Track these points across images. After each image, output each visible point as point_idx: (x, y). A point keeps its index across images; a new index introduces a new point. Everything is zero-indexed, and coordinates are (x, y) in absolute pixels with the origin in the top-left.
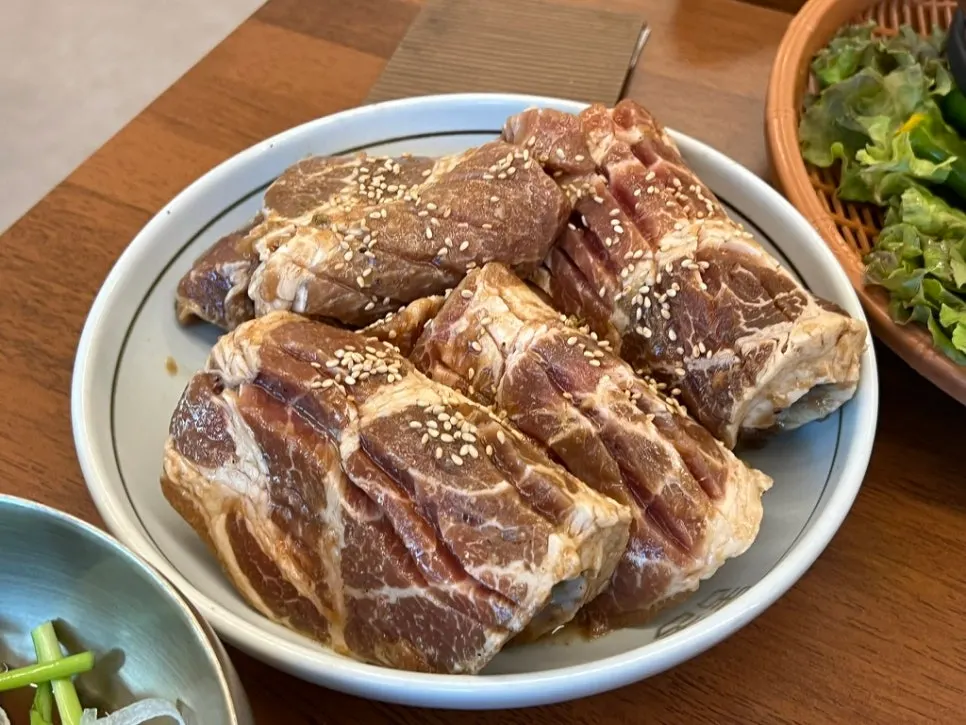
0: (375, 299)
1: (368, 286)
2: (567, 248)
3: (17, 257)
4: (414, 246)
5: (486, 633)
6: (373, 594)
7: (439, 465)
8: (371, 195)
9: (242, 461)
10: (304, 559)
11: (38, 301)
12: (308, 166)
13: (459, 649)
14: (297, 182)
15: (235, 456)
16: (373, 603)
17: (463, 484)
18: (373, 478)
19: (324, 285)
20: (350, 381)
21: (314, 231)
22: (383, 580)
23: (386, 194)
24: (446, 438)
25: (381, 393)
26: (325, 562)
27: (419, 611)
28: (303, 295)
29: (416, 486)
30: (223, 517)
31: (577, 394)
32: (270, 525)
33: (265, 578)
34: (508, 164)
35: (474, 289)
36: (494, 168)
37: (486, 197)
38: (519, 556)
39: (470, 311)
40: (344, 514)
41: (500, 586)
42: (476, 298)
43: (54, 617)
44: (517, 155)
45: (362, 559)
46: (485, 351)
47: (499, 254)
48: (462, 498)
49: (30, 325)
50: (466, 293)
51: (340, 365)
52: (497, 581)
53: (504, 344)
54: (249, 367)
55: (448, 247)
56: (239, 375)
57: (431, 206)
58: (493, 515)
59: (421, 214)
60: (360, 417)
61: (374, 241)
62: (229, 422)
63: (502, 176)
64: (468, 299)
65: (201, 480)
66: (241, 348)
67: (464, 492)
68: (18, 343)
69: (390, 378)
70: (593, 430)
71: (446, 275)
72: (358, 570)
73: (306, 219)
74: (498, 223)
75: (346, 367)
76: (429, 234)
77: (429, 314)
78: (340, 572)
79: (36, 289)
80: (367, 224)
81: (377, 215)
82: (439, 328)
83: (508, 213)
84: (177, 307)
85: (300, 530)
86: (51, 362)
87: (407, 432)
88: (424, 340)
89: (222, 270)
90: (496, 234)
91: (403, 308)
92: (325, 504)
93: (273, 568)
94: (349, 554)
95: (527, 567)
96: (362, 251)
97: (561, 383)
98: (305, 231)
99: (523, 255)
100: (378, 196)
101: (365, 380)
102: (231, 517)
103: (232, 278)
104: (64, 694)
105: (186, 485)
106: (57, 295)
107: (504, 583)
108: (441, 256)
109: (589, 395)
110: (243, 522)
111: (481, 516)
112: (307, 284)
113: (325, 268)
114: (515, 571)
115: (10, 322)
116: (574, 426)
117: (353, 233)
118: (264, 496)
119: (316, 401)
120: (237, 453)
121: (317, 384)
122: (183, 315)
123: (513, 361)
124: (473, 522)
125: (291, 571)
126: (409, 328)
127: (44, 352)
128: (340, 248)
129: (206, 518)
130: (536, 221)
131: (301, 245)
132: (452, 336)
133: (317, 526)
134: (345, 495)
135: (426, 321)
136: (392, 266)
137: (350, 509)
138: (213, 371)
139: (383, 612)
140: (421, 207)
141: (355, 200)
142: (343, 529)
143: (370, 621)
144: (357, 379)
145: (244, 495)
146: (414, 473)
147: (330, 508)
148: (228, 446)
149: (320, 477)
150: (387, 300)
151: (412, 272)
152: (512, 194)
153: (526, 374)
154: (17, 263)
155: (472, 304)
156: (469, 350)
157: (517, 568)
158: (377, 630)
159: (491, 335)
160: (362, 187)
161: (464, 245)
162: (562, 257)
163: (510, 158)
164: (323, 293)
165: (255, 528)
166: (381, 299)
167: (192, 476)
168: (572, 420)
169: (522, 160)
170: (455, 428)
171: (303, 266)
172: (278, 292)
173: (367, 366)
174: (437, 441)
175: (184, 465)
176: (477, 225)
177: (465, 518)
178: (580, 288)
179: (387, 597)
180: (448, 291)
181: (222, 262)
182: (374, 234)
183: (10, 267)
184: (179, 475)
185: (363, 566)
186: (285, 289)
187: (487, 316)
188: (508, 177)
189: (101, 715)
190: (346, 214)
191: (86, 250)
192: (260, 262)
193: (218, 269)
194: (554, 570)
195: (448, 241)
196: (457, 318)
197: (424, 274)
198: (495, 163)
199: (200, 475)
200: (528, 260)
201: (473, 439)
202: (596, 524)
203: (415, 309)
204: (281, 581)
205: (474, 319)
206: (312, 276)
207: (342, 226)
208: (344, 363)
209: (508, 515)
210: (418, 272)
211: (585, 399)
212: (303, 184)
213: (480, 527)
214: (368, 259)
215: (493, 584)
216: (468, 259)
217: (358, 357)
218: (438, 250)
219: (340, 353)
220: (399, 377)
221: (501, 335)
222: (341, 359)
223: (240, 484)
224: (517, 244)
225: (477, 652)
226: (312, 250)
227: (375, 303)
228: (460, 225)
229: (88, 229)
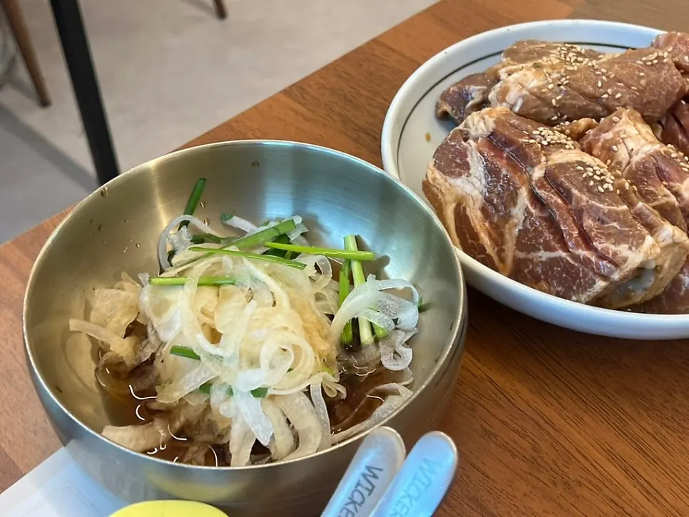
0: (559, 114)
1: (557, 106)
2: (677, 114)
3: (345, 72)
4: (590, 89)
5: (597, 280)
6: (532, 255)
7: (590, 190)
8: (568, 59)
9: (472, 176)
10: (494, 235)
11: (354, 97)
12: (531, 42)
13: (578, 288)
14: (524, 48)
15: (468, 173)
16: (531, 261)
17: (602, 201)
18: (550, 191)
19: (533, 99)
20: (545, 143)
21: (534, 70)
22: (541, 247)
23: (576, 61)
24: (598, 178)
25: (561, 152)
26: (507, 236)
27: (559, 266)
28: (520, 103)
29: (574, 199)
30: (454, 205)
31: (671, 183)
32: (479, 214)
33: (470, 241)
34: (654, 58)
35: (620, 119)
36: (644, 59)
37: (637, 72)
38: (626, 242)
39: (616, 129)
40: (527, 210)
41: (612, 255)
42: (621, 123)
43: (356, 234)
44: (660, 54)
45: (531, 236)
46: (620, 151)
47: (637, 106)
48: (599, 209)
49: (347, 107)
50: (615, 119)
51: (540, 135)
52: (611, 252)
53: (632, 150)
54: (487, 129)
55: (609, 94)
56: (480, 131)
57: (604, 70)
58: (615, 221)
59: (597, 73)
60: (547, 161)
61: (567, 81)
62: (469, 156)
63: (649, 63)
64: (616, 123)
65: (447, 184)
66: (484, 119)
67: (601, 206)
68: (340, 115)
69: (567, 147)
70: (677, 203)
71: (603, 111)
72: (527, 241)
73: (530, 64)
74: (641, 88)
75: (543, 136)
76: (600, 84)
77: (589, 127)
78: (514, 242)
79: (353, 91)
80: (564, 72)
81: (572, 68)
82: (595, 135)
83: (648, 84)
84: (437, 106)
85: (496, 218)
86: (357, 128)
87: (574, 171)
88: (584, 140)
89: (468, 89)
90: (638, 94)
91: (575, 121)
92: (515, 204)
93: (475, 236)
94: (524, 232)
95: (630, 248)
96: (559, 85)
97: (662, 176)
98: (528, 69)
99: (650, 110)
100: (572, 61)
101: (553, 144)
102: (458, 205)
103: (473, 95)
104: (356, 268)
105: (436, 185)
106: (363, 96)
107: (615, 254)
108: (603, 98)
109: (678, 184)
110: (465, 209)
111: (607, 220)
112: (523, 97)
113: (535, 90)
114: (623, 249)
115: (336, 103)
116: (665, 199)
117: (555, 75)
118: (480, 197)
119: (523, 149)
120: (471, 172)
121: (527, 141)
122: (440, 111)
123: (636, 159)
124: (603, 222)
125: (485, 240)
126: (577, 132)
127: (353, 122)
128: (546, 81)
129: (444, 205)
130: (663, 93)
131: (525, 75)
132: (602, 140)
133: (507, 217)
134: (530, 201)
135: (588, 130)
136: (573, 98)
137: (530, 207)
138: (465, 129)
139: (537, 265)
140: (597, 70)
141: (558, 61)
142: (523, 218)
143: (526, 271)
144: (548, 143)
145: (469, 194)
146: (575, 191)
147: (518, 206)
148: (466, 166)
149: (516, 189)
150: (565, 117)
151: (585, 103)
152: (653, 75)
153: (644, 167)
154: (345, 76)
155: (618, 125)
156: (610, 149)
157: (624, 248)
158: (529, 277)
159: (625, 144)
160: (563, 56)
161: (619, 95)
162: (672, 118)
163: (656, 55)
164: (531, 105)
165: (471, 212)
166: (562, 115)
167: (442, 181)
168: (666, 196)
169: (663, 58)
170: (602, 175)
171: (524, 87)
172: (507, 98)
173: (555, 138)
174: (591, 178)
175: (438, 175)
176: (629, 87)
177: (599, 220)
178: (680, 137)
179: (540, 257)
180: (602, 119)
181: (470, 84)
182: (568, 77)
183: (340, 76)
184: (434, 179)
185: (530, 239)
186: (511, 97)
187: (625, 133)
188: (652, 65)
189: (376, 279)
190: (553, 65)
191: (382, 76)
192: (499, 80)
193: (467, 88)
194: (646, 253)
195: (610, 91)
196: (607, 131)
197: (591, 107)
198: (646, 55)
199: (446, 181)
200: (652, 115)
201: (612, 182)
202: (673, 240)
203: (583, 122)
204: (478, 244)
205: (617, 133)
206: (528, 93)
207: (550, 71)
208: (542, 134)
209: (624, 223)
210: (587, 105)
211: (675, 186)
212: (527, 49)
213: (606, 225)
214: (561, 90)
215: (609, 253)
216: (618, 104)
217: (550, 132)
218: (602, 95)
219: (541, 129)
220: (572, 147)
221: (631, 145)
222: (541, 132)
223: (468, 189)
224: (649, 102)
225: (589, 290)
226: (531, 80)
227: (558, 117)
228: (619, 84)
229: (384, 65)
